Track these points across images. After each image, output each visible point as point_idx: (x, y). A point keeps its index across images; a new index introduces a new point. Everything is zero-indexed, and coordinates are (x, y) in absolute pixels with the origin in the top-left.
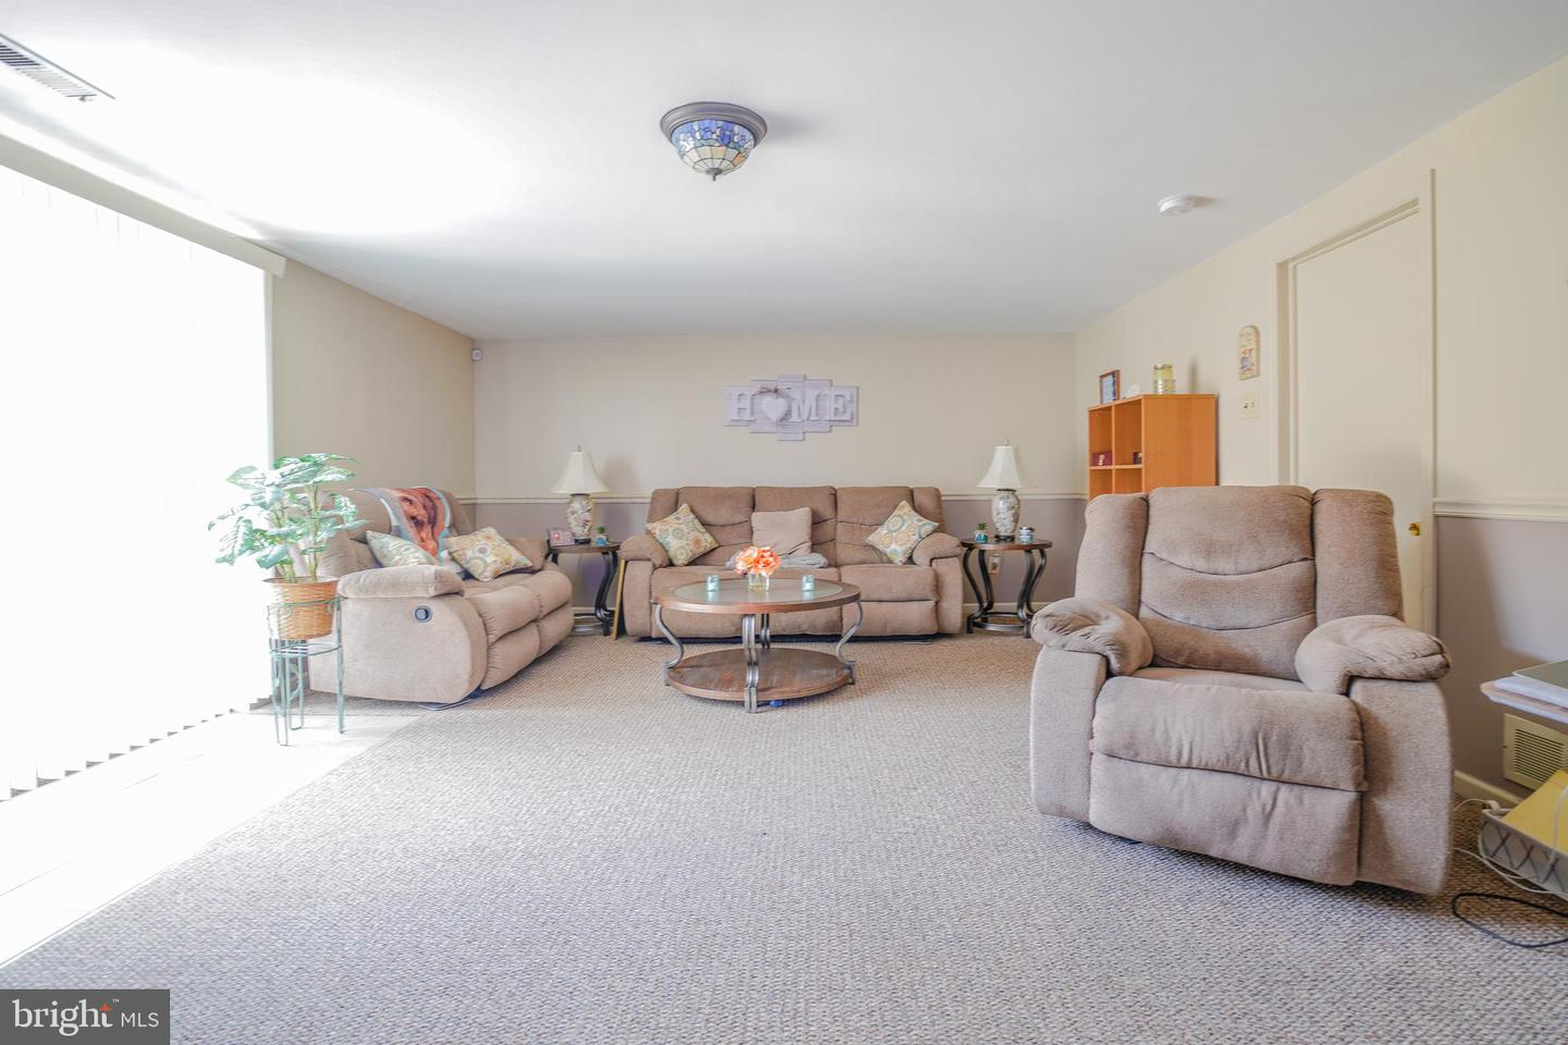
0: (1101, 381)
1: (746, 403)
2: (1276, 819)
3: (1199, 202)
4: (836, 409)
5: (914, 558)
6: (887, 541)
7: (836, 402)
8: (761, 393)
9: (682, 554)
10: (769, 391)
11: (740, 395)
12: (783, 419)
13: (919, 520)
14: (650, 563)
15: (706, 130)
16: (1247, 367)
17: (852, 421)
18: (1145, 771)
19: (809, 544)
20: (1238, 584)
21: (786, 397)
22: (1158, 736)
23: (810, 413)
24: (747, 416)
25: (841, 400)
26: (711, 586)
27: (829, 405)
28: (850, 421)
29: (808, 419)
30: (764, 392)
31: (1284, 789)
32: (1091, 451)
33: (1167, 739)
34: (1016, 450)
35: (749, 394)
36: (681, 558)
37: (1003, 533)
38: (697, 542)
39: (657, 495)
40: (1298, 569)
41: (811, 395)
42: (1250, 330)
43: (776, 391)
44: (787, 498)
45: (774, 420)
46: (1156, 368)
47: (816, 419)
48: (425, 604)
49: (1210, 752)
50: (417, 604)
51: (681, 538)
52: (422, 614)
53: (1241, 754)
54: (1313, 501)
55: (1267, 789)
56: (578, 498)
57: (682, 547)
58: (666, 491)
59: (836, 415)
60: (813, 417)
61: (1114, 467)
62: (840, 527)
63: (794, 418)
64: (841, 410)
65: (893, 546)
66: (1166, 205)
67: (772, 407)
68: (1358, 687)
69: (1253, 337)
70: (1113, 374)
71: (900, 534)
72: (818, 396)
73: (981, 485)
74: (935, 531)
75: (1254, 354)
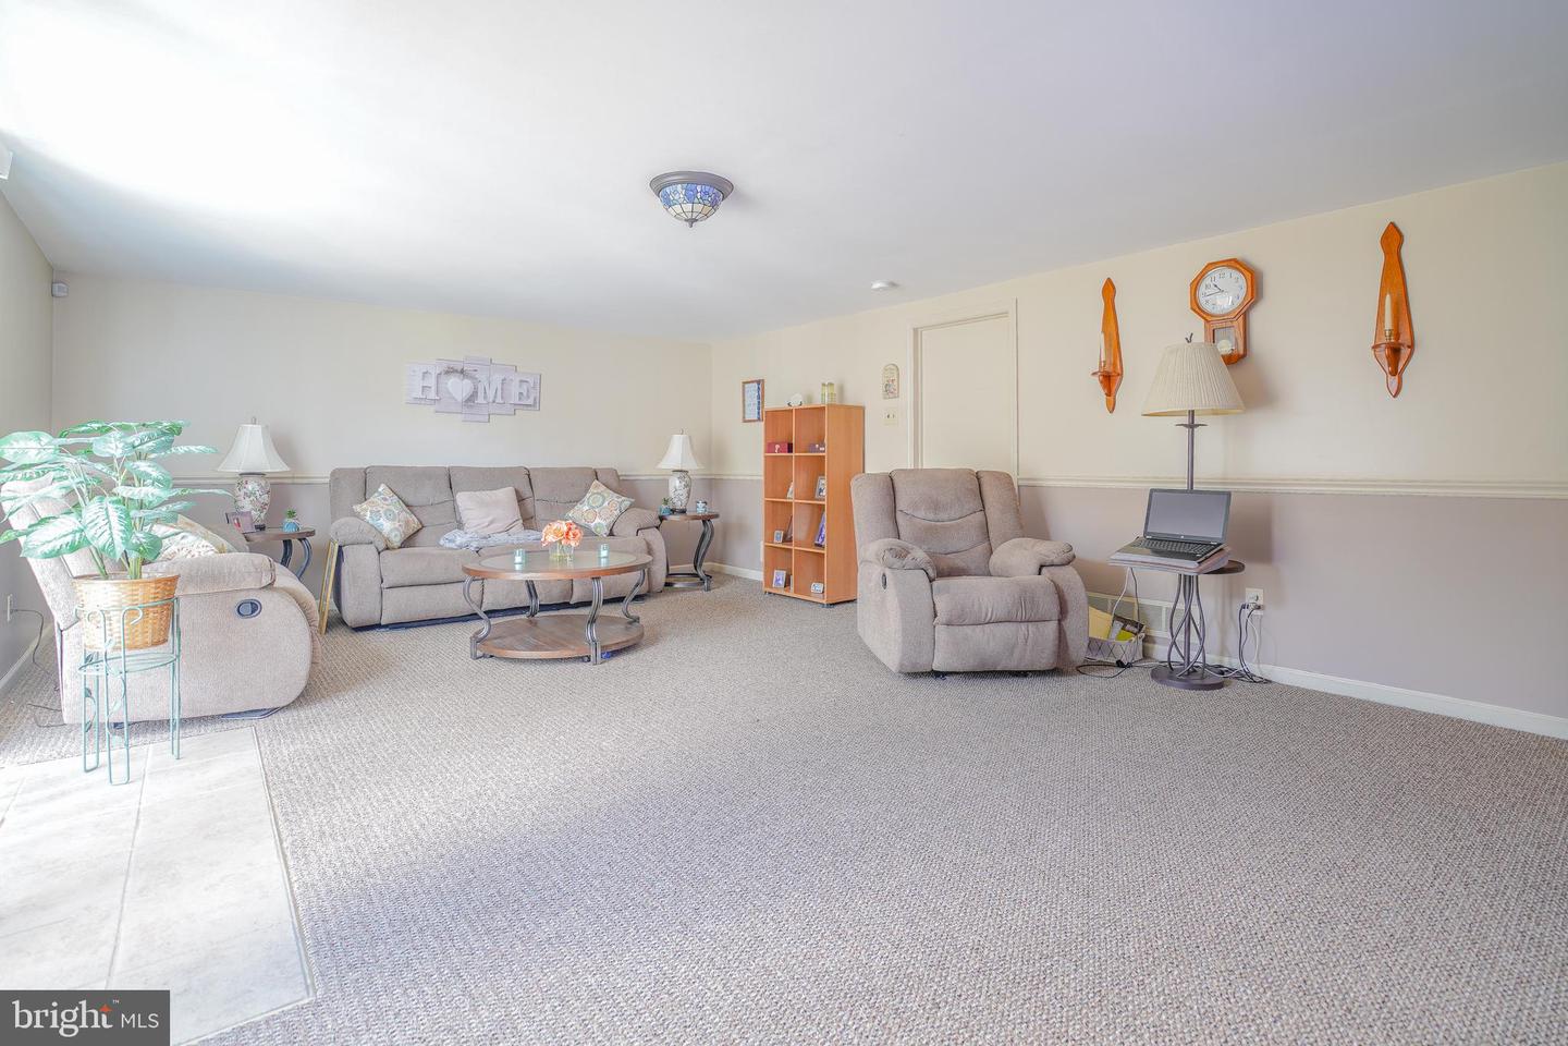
0: (743, 386)
1: (431, 382)
2: (1029, 641)
3: (893, 285)
4: (521, 393)
5: (615, 530)
6: (590, 516)
7: (520, 386)
8: (447, 372)
9: (396, 536)
10: (457, 371)
11: (424, 373)
12: (468, 400)
13: (618, 498)
14: (372, 547)
15: (706, 193)
16: (890, 390)
17: (535, 405)
18: (968, 630)
19: (521, 521)
20: (951, 526)
21: (472, 378)
22: (976, 607)
23: (495, 397)
24: (432, 395)
25: (525, 386)
26: (518, 559)
27: (514, 389)
28: (534, 405)
29: (494, 402)
30: (450, 371)
31: (1030, 624)
32: (766, 440)
33: (980, 608)
34: (690, 438)
35: (434, 372)
36: (396, 540)
37: (679, 506)
38: (407, 523)
39: (338, 476)
40: (979, 515)
41: (497, 379)
42: (892, 367)
43: (462, 372)
44: (488, 478)
45: (460, 400)
46: (824, 385)
47: (501, 402)
48: (252, 596)
49: (1000, 613)
50: (243, 597)
51: (393, 520)
52: (247, 609)
53: (1014, 611)
54: (978, 476)
55: (1023, 626)
56: (251, 478)
57: (397, 529)
58: (353, 470)
59: (520, 399)
60: (499, 400)
61: (793, 454)
62: (537, 504)
63: (480, 400)
64: (525, 394)
65: (598, 520)
66: (877, 285)
67: (458, 388)
68: (1044, 570)
69: (895, 372)
70: (758, 382)
71: (599, 508)
72: (504, 380)
73: (660, 466)
74: (631, 506)
75: (895, 383)
